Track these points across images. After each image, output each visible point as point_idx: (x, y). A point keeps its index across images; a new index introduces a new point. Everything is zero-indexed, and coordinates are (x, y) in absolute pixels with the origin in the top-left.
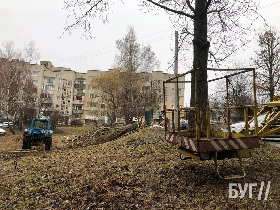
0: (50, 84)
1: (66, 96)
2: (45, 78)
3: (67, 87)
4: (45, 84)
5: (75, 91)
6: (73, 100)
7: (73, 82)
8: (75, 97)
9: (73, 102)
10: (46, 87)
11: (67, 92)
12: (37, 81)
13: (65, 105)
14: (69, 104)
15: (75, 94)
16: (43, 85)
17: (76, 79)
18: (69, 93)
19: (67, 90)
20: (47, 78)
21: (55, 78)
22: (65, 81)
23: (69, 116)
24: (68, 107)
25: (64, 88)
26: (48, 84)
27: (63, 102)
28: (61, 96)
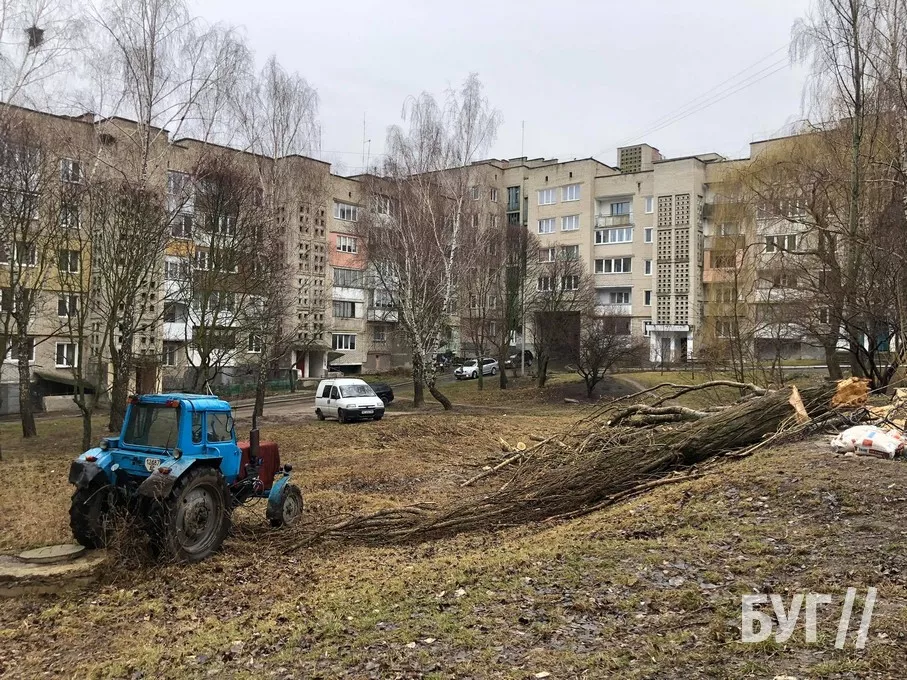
0: (617, 221)
1: (673, 257)
2: (601, 202)
3: (673, 224)
4: (602, 222)
5: (706, 233)
6: (702, 268)
7: (693, 200)
8: (707, 255)
9: (701, 275)
10: (606, 232)
11: (673, 241)
12: (577, 218)
13: (673, 290)
14: (684, 283)
15: (707, 245)
16: (596, 227)
17: (707, 187)
18: (683, 246)
19: (673, 232)
20: (609, 201)
21: (632, 199)
22: (664, 199)
23: (687, 329)
24: (682, 295)
25: (663, 230)
26: (610, 221)
27: (663, 280)
28: (655, 258)
